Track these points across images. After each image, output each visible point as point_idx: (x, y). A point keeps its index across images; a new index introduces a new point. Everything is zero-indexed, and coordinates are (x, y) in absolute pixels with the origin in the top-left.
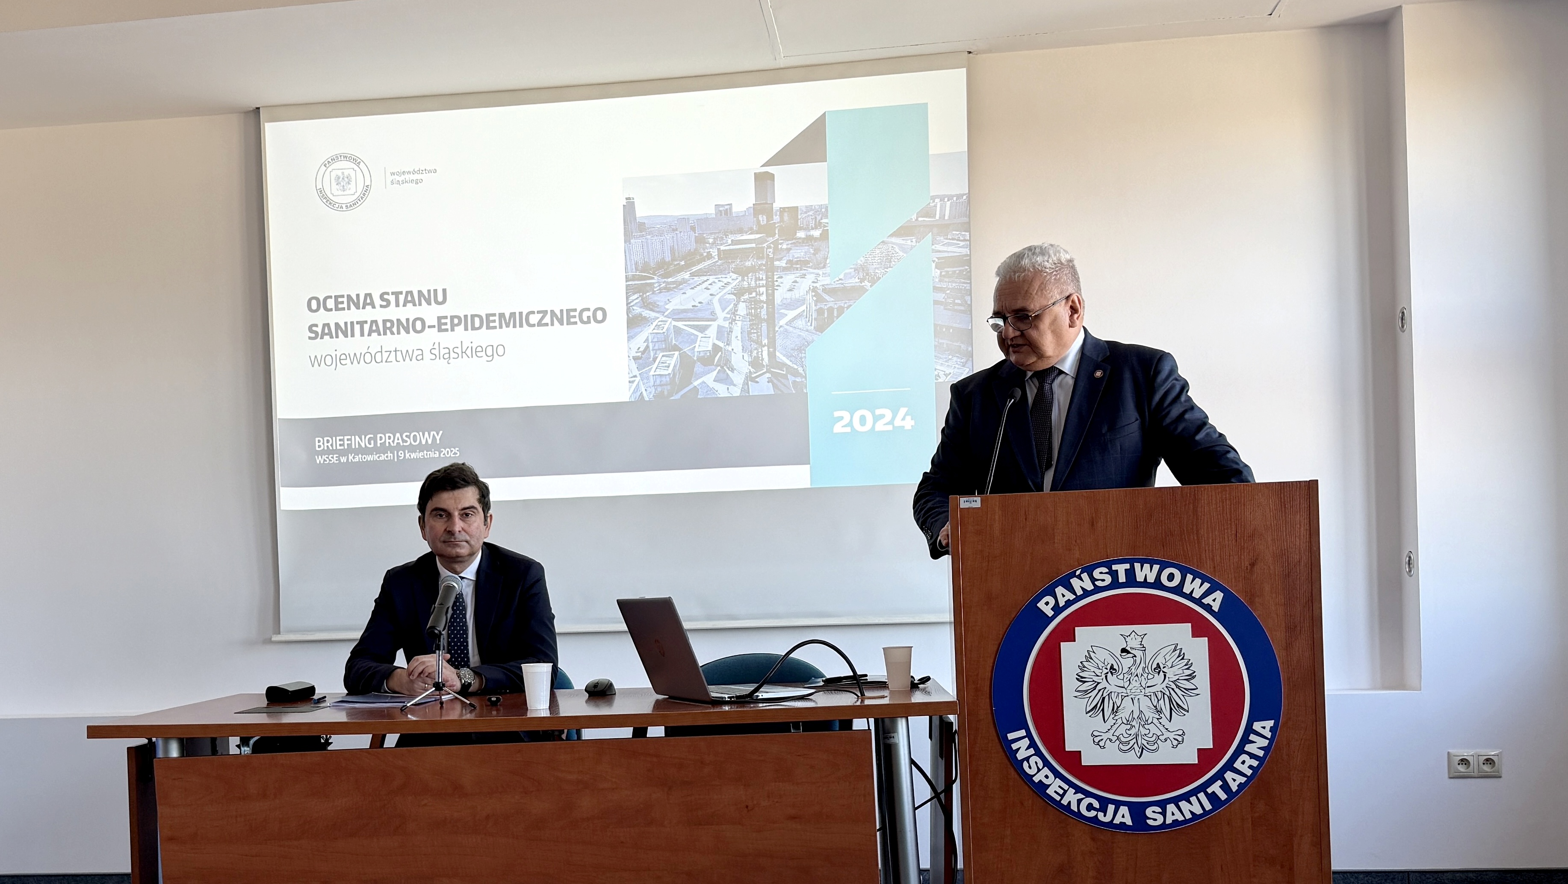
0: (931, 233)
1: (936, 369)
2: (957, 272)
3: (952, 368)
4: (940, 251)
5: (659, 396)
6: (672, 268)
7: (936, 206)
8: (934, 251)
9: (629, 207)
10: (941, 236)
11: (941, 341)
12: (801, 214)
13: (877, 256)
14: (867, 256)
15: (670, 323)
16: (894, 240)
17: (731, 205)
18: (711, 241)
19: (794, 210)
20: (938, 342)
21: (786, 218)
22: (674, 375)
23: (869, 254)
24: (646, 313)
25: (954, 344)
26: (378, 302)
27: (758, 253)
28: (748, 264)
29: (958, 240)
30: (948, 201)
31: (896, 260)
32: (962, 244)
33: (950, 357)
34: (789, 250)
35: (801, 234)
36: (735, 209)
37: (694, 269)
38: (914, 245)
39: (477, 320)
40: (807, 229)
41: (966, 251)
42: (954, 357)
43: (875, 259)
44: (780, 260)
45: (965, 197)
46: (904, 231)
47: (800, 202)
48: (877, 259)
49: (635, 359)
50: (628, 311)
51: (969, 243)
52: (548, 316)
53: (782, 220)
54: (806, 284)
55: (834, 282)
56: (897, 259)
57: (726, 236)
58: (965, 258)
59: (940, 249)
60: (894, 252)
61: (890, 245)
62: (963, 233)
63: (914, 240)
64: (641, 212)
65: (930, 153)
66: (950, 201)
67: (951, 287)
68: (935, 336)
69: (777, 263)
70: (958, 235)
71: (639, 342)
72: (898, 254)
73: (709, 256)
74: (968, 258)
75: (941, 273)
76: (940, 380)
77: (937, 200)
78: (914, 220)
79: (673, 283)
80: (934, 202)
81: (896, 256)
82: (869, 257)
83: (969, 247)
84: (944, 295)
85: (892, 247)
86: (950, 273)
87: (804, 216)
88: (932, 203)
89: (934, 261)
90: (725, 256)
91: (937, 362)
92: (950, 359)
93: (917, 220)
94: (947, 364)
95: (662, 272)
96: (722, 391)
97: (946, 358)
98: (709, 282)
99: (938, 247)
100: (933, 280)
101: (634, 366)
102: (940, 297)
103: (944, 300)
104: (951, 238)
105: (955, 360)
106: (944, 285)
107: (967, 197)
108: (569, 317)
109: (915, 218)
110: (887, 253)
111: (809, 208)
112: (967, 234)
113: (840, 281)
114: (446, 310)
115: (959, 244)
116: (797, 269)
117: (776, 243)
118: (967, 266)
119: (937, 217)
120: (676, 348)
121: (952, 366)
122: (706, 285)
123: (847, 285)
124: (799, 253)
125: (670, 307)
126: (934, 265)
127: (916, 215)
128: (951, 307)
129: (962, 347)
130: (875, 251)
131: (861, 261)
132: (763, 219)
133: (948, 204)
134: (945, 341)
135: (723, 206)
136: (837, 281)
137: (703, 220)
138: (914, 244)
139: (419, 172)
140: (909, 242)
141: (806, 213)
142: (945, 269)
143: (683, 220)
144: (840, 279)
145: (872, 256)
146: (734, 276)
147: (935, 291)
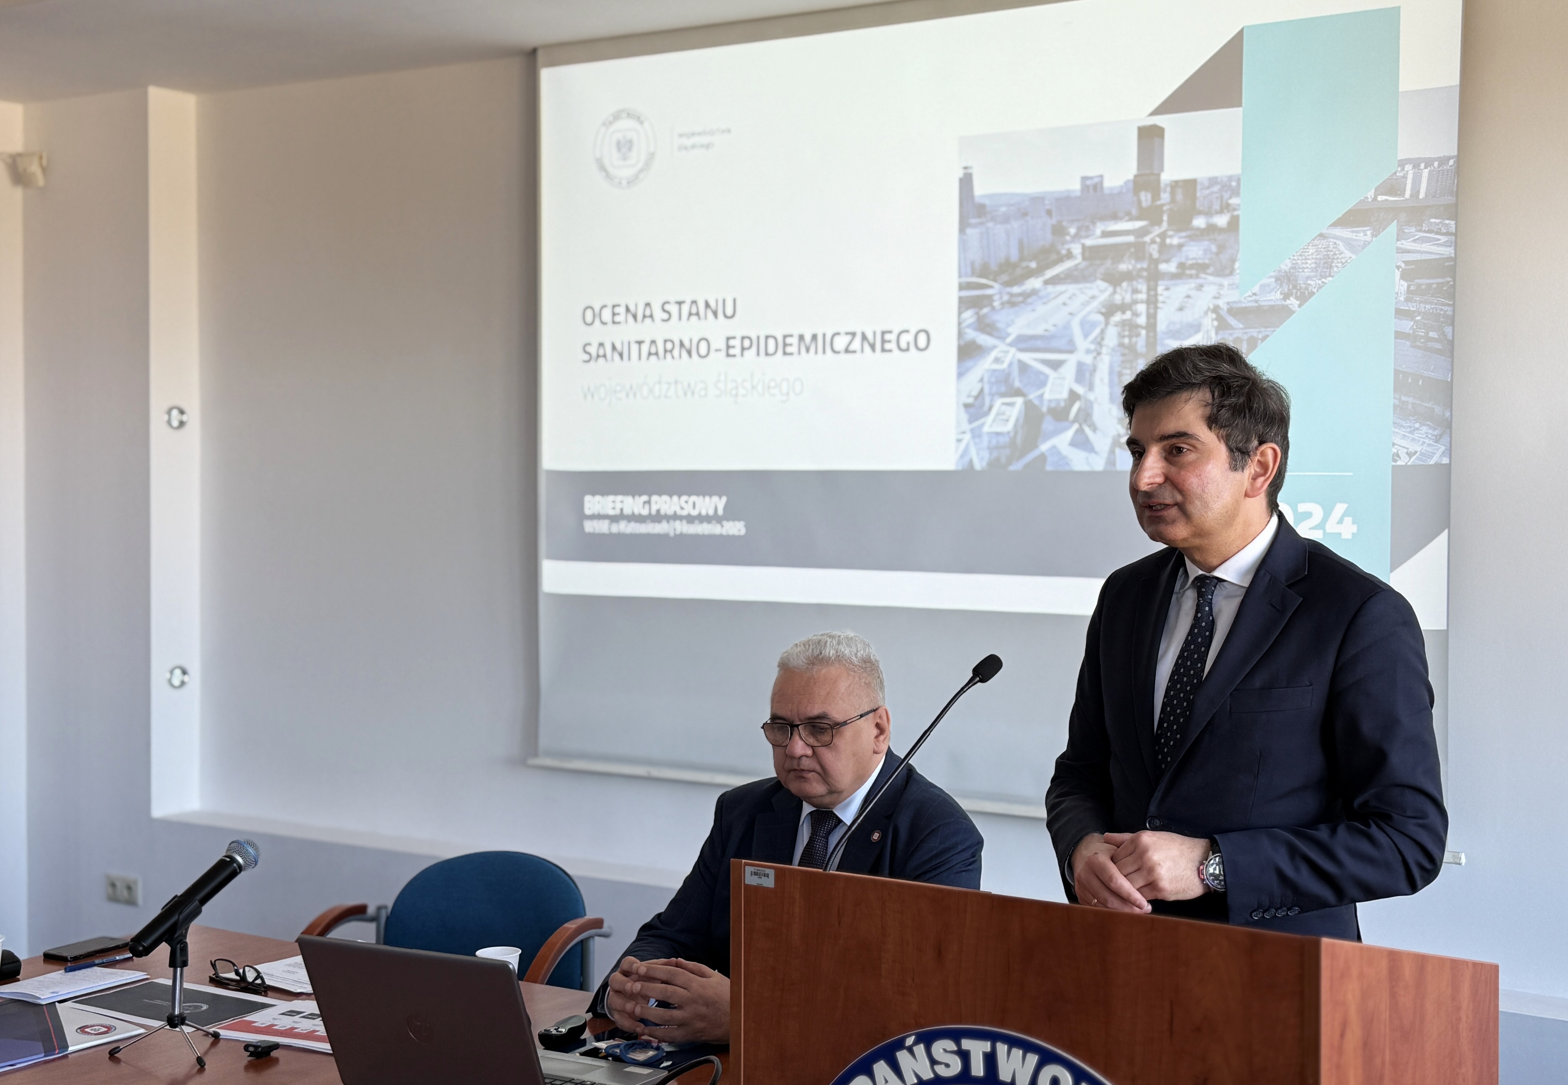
0: (1396, 221)
1: (1394, 444)
2: (1434, 286)
3: (1419, 444)
4: (1408, 251)
5: (994, 464)
6: (1019, 271)
7: (1407, 178)
8: (1400, 251)
9: (966, 182)
10: (1412, 226)
11: (1404, 398)
12: (1202, 189)
13: (1310, 257)
14: (1296, 258)
15: (1013, 355)
16: (1338, 232)
17: (1101, 176)
18: (1073, 231)
19: (1190, 185)
20: (1400, 400)
21: (1179, 197)
22: (1016, 433)
23: (1298, 254)
24: (983, 339)
25: (1424, 404)
26: (659, 314)
27: (1138, 250)
28: (1123, 267)
29: (1437, 233)
30: (1426, 167)
31: (1340, 265)
32: (1443, 239)
33: (1417, 425)
34: (1180, 246)
35: (1199, 222)
36: (1108, 184)
37: (1050, 273)
38: (1369, 240)
39: (771, 342)
40: (1208, 213)
41: (1449, 251)
42: (1424, 425)
43: (1306, 263)
44: (1167, 261)
45: (1451, 162)
46: (1352, 219)
47: (1199, 172)
48: (1309, 262)
49: (967, 406)
50: (960, 334)
51: (1454, 240)
52: (858, 339)
53: (1173, 200)
54: (1204, 300)
55: (1245, 298)
56: (1342, 262)
57: (1094, 223)
58: (1447, 264)
59: (1409, 248)
60: (1337, 252)
61: (1332, 240)
62: (1447, 222)
63: (1369, 233)
64: (980, 190)
65: (1401, 90)
66: (1429, 168)
67: (1423, 310)
68: (1396, 390)
69: (1163, 267)
70: (1438, 224)
71: (973, 382)
72: (1342, 255)
73: (1070, 255)
74: (1453, 263)
75: (1409, 287)
76: (1399, 463)
77: (1408, 167)
78: (1370, 200)
79: (1019, 295)
80: (1403, 169)
81: (1340, 257)
82: (1298, 259)
83: (1454, 245)
84: (1412, 323)
85: (1335, 243)
86: (1423, 287)
87: (1207, 192)
88: (1400, 172)
89: (1398, 267)
90: (1091, 253)
91: (1397, 433)
92: (1417, 429)
93: (1375, 199)
94: (1412, 436)
95: (1005, 277)
96: (1079, 461)
97: (1410, 427)
98: (1067, 295)
99: (1407, 244)
100: (1396, 298)
101: (964, 417)
102: (1407, 326)
103: (1411, 332)
104: (1427, 229)
105: (1424, 430)
106: (1412, 307)
107: (1455, 162)
108: (883, 341)
109: (1373, 197)
110: (1325, 253)
111: (1213, 181)
112: (1453, 222)
113: (1254, 297)
114: (736, 328)
115: (1440, 240)
116: (1191, 276)
117: (1163, 236)
118: (1451, 277)
119: (1408, 194)
120: (1018, 393)
121: (1419, 441)
122: (1063, 298)
123: (1263, 303)
124: (1195, 252)
125: (1014, 332)
126: (1398, 274)
127: (1373, 191)
128: (1422, 343)
129: (1436, 410)
130: (1307, 250)
131: (1286, 265)
132: (1145, 198)
133: (1426, 173)
134: (1410, 400)
135: (1091, 178)
136: (1249, 296)
137: (1064, 201)
138: (1368, 238)
139: (711, 133)
140: (1363, 235)
141: (1208, 188)
142: (1416, 281)
143: (1037, 200)
144: (1255, 294)
145: (1303, 257)
146: (1102, 285)
147: (1397, 316)
